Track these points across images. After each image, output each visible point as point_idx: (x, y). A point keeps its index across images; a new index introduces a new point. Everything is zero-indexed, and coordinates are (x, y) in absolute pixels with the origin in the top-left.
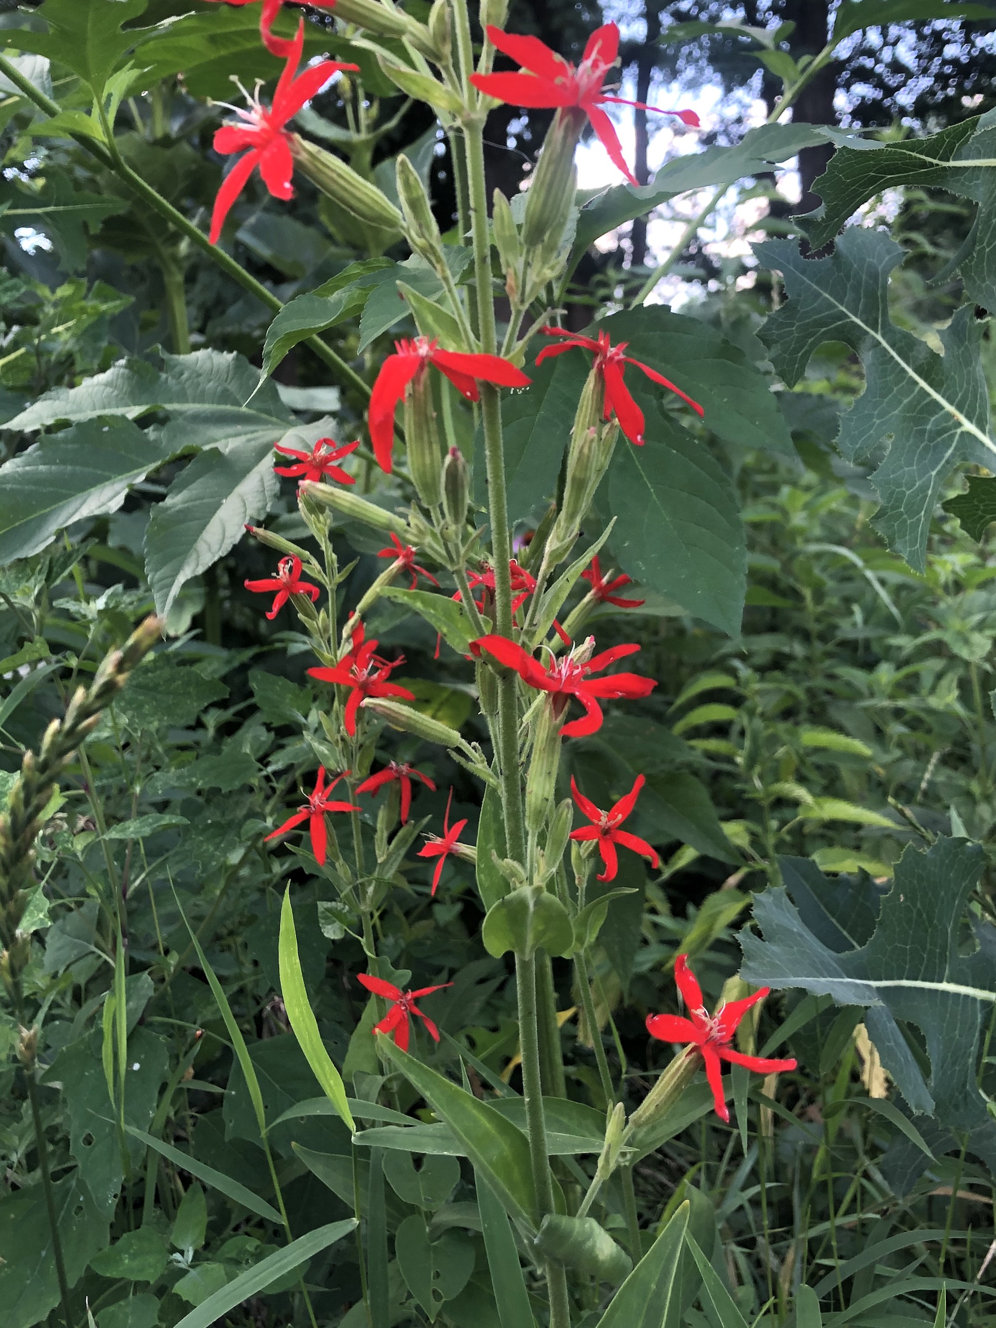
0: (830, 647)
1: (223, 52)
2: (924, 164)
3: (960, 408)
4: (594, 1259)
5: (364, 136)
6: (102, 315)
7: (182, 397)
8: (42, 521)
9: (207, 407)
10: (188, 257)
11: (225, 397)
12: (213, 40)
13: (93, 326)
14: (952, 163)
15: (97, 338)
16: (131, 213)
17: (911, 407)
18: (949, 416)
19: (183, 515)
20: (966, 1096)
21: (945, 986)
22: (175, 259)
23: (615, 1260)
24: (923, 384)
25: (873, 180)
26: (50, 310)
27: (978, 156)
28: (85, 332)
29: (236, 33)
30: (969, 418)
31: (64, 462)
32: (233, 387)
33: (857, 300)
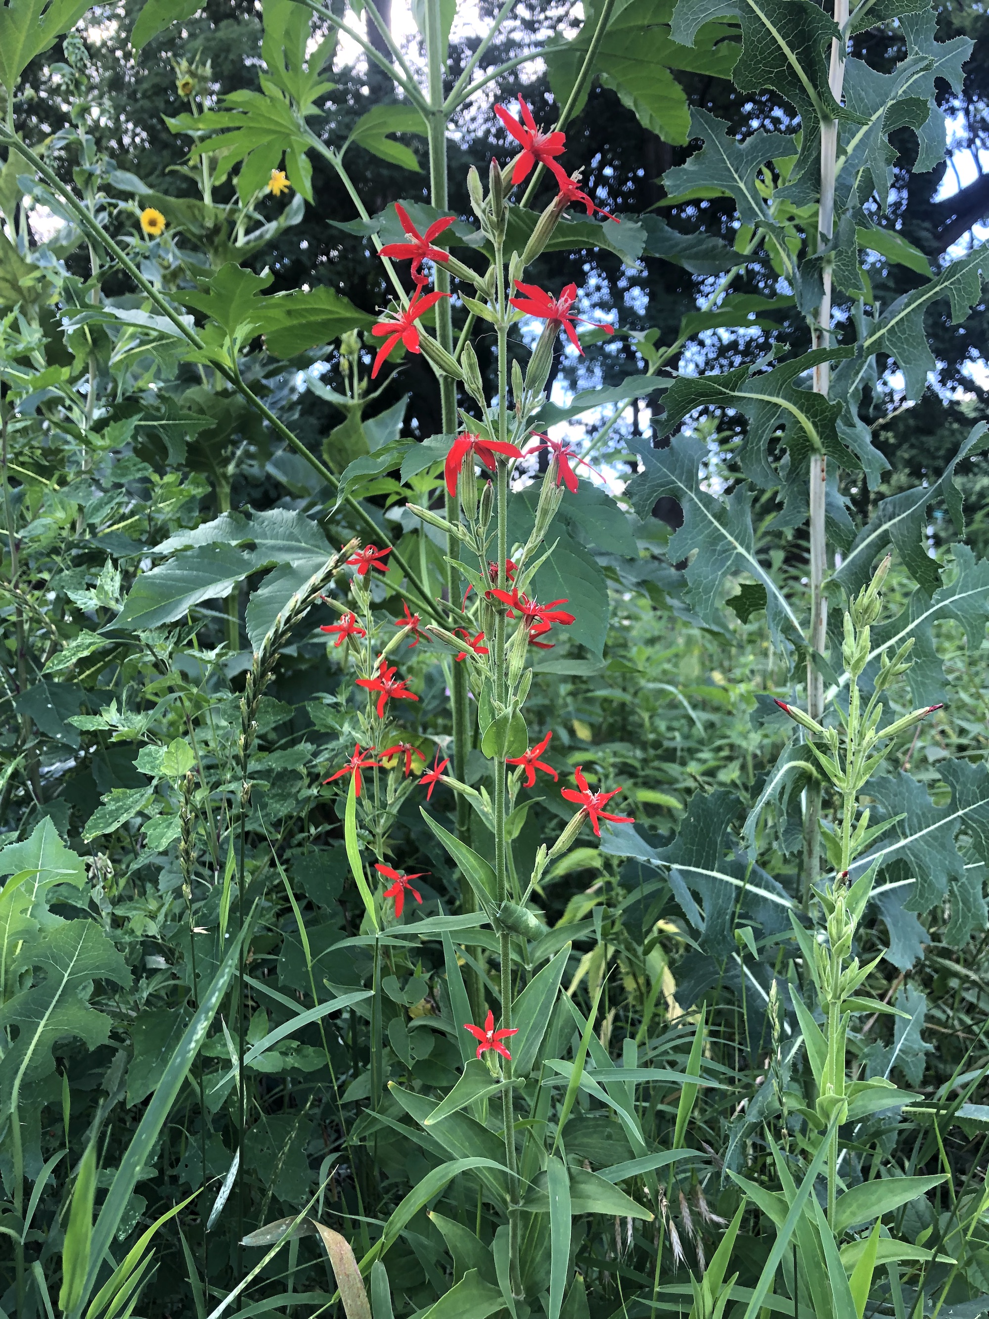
0: (659, 752)
1: (295, 322)
2: (722, 393)
3: (736, 539)
4: (527, 926)
5: (356, 401)
6: (194, 497)
7: (264, 536)
8: (178, 603)
9: (280, 542)
10: (234, 475)
11: (291, 537)
12: (289, 313)
13: (187, 503)
14: (736, 394)
15: (190, 510)
16: (197, 441)
17: (709, 536)
18: (730, 543)
19: (270, 600)
20: (724, 937)
21: (714, 874)
22: (225, 476)
23: (538, 927)
24: (716, 523)
25: (694, 400)
26: (158, 491)
27: (751, 391)
28: (181, 507)
29: (306, 310)
30: (741, 545)
31: (191, 569)
32: (296, 531)
33: (682, 474)
